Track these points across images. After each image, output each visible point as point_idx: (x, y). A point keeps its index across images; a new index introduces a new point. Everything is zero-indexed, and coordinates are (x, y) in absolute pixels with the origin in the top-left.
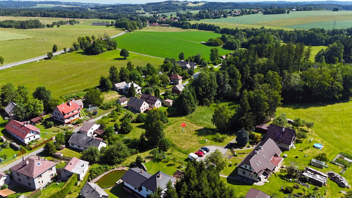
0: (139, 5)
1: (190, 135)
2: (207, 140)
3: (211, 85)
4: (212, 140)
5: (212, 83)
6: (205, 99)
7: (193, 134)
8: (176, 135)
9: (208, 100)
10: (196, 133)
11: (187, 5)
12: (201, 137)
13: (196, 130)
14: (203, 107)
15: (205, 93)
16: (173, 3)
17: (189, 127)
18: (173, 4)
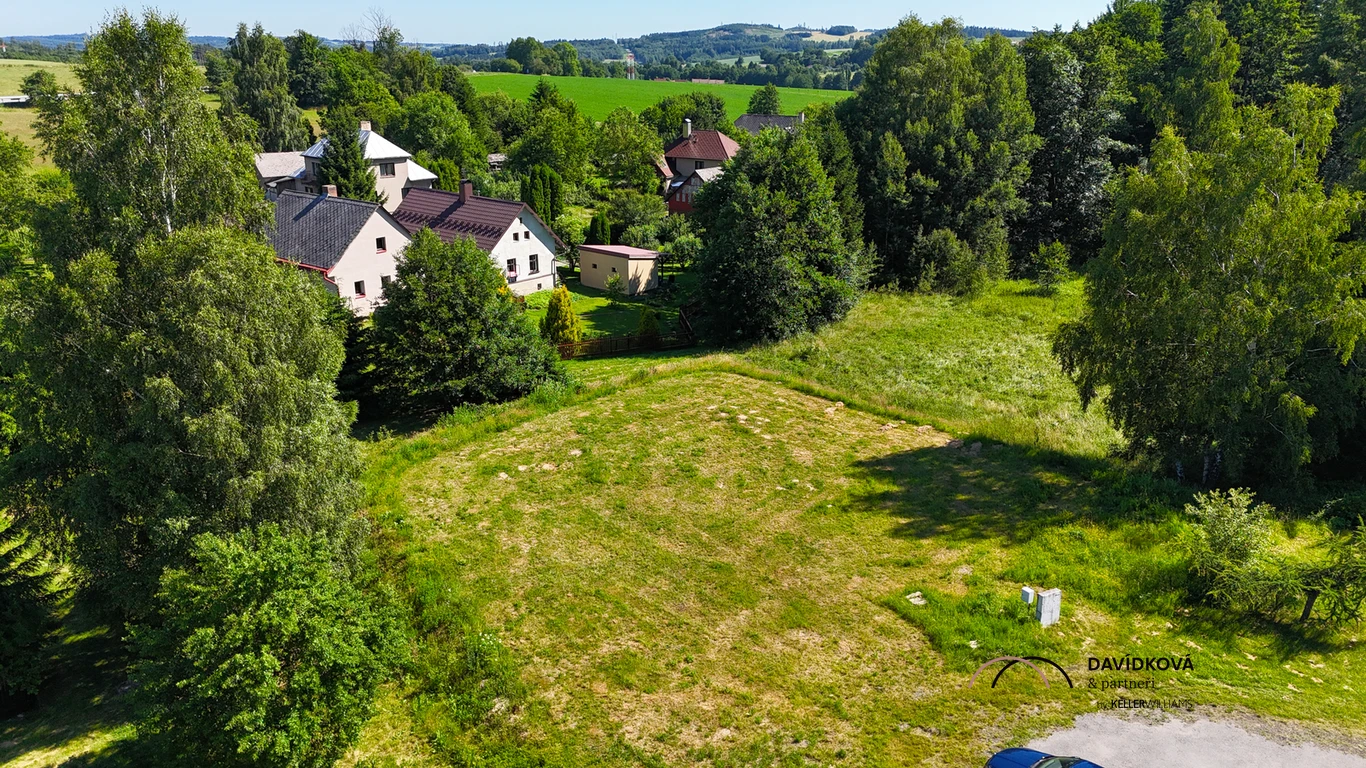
0: (618, 43)
1: (783, 519)
2: (1052, 603)
3: (981, 121)
4: (1134, 603)
5: (990, 102)
6: (926, 233)
7: (820, 509)
8: (588, 514)
9: (955, 245)
10: (860, 488)
11: (804, 39)
12: (944, 556)
13: (862, 456)
14: (917, 299)
15: (932, 184)
16: (749, 32)
17: (769, 428)
18: (750, 37)
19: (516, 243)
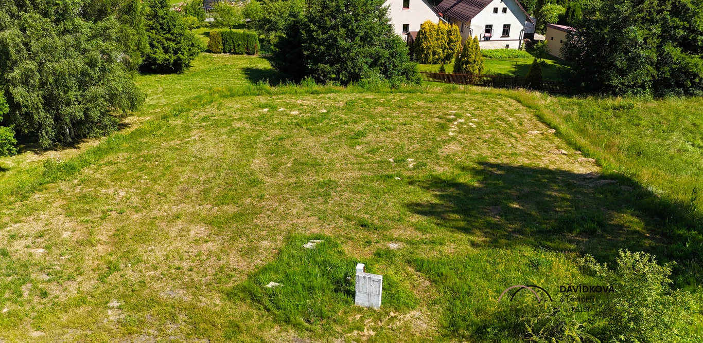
19: (495, 15)
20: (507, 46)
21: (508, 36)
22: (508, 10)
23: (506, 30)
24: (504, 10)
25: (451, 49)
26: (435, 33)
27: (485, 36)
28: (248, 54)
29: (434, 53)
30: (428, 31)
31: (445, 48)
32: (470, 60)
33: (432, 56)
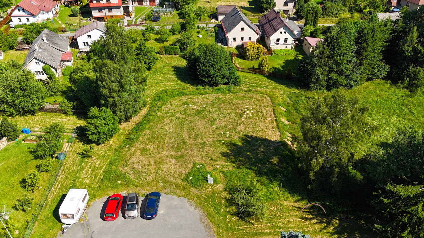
1: (210, 139)
7: (220, 141)
12: (221, 162)
19: (281, 34)
20: (286, 47)
21: (287, 43)
22: (286, 32)
23: (286, 40)
24: (285, 33)
25: (259, 55)
26: (252, 49)
27: (276, 43)
28: (175, 54)
29: (252, 57)
30: (249, 47)
31: (256, 55)
32: (264, 66)
33: (251, 58)
